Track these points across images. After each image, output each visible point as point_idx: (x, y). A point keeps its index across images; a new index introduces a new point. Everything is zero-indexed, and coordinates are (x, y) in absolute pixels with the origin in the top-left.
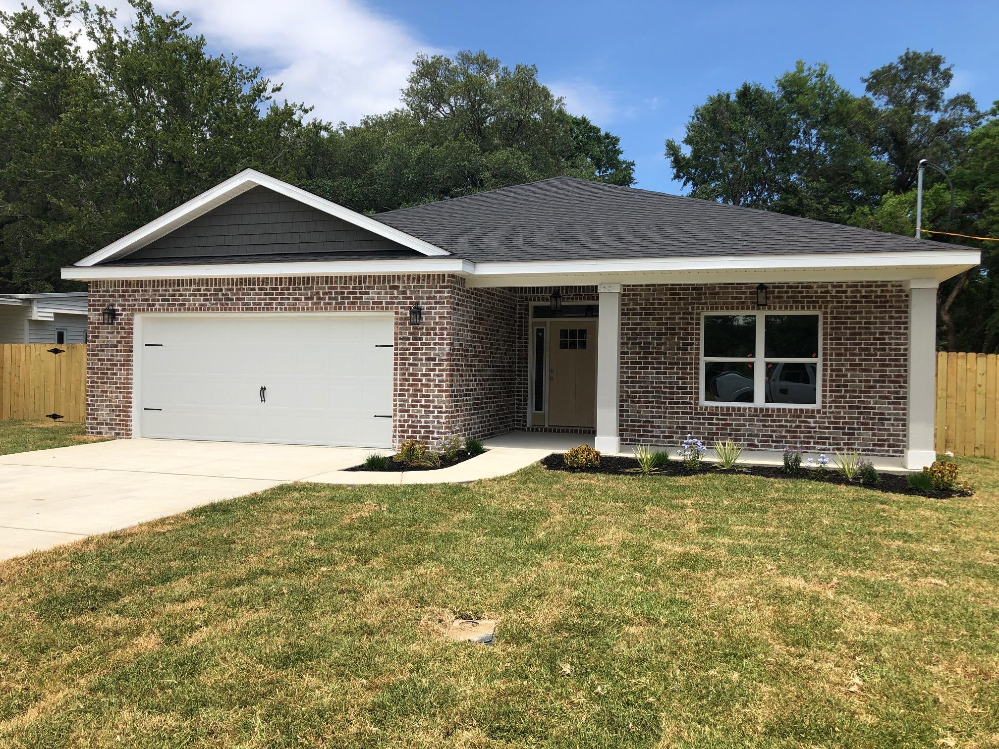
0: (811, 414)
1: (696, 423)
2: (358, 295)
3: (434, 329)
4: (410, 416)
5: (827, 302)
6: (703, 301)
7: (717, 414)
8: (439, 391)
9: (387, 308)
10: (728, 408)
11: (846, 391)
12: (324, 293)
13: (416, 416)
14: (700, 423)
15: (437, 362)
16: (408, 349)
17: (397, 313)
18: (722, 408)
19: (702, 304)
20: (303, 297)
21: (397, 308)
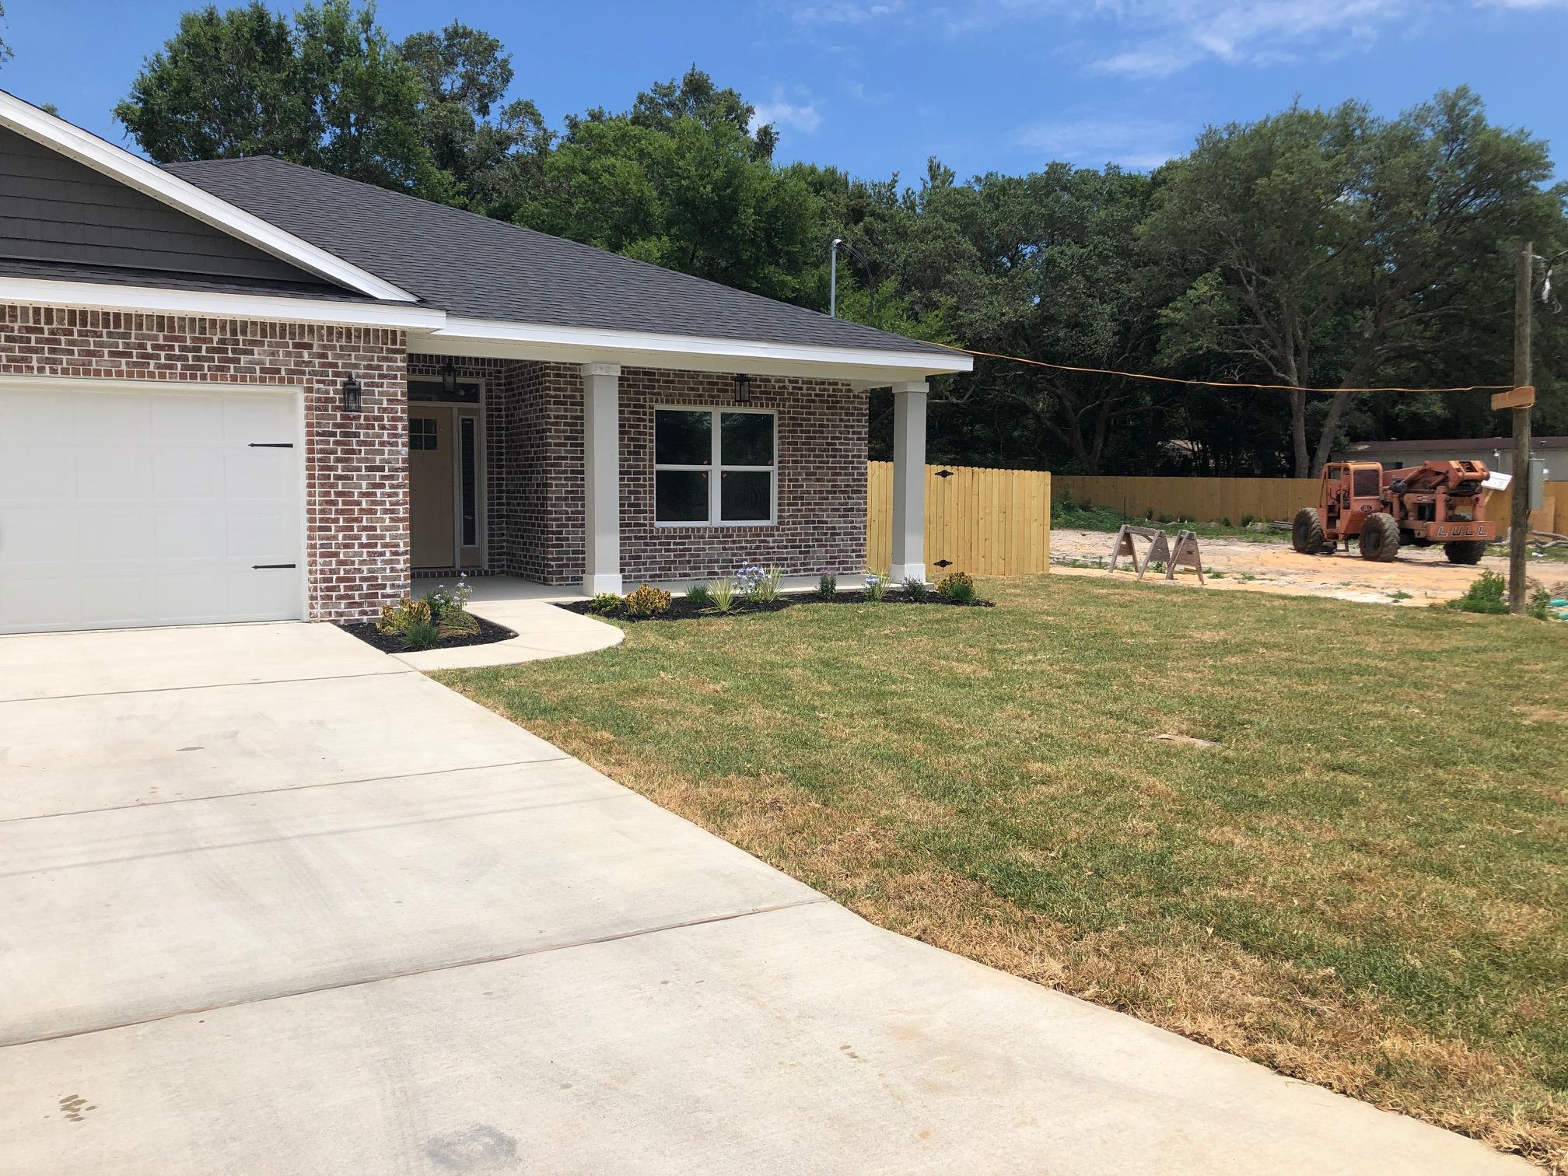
0: (769, 532)
1: (651, 551)
2: (230, 355)
3: (381, 419)
4: (341, 563)
5: (784, 400)
6: (656, 391)
7: (674, 537)
8: (392, 520)
9: (291, 381)
10: (687, 530)
11: (802, 504)
12: (155, 347)
13: (353, 563)
14: (656, 550)
15: (386, 473)
16: (334, 452)
17: (309, 390)
18: (681, 529)
19: (655, 394)
20: (106, 351)
21: (310, 381)
